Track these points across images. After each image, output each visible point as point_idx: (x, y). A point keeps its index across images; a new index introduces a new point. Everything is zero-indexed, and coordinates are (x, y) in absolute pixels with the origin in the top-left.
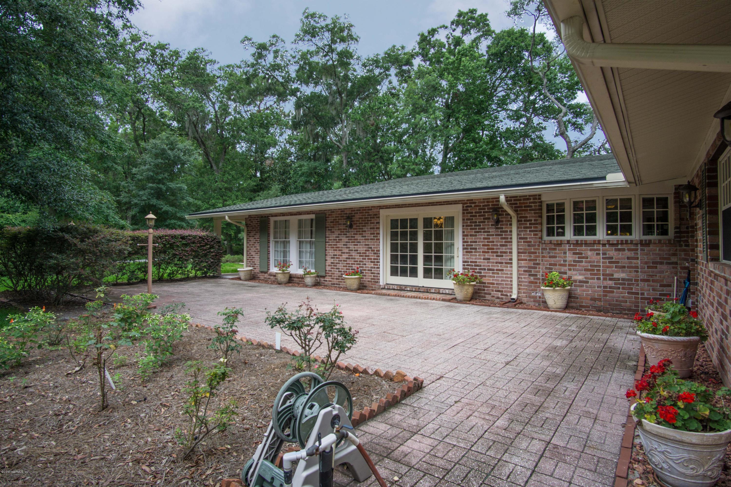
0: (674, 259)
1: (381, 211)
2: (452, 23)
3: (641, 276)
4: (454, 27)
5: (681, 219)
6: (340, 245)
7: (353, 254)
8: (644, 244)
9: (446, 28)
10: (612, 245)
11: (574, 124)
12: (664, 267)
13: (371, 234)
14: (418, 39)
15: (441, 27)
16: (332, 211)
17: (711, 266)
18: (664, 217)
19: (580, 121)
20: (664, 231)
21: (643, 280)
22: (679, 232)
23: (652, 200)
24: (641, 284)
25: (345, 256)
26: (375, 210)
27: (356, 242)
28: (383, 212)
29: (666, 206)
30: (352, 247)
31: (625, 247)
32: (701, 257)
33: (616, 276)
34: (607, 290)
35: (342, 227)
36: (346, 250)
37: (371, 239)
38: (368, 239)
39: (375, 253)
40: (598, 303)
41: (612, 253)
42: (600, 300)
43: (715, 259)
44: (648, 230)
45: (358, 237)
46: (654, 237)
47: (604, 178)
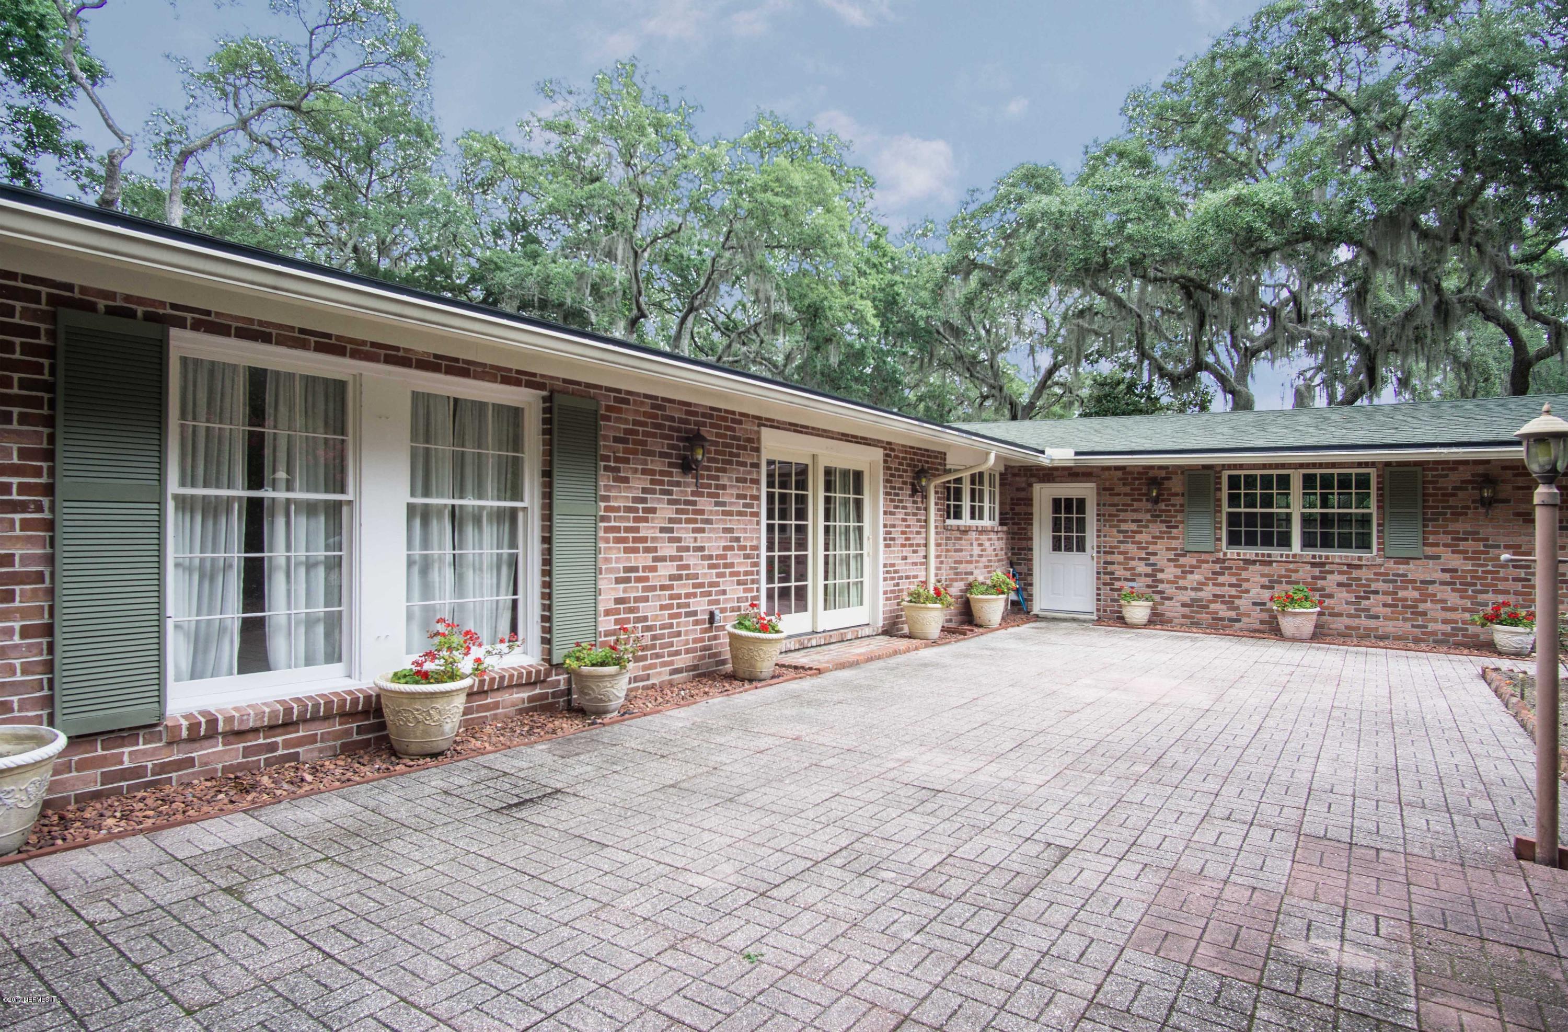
1: (766, 433)
6: (647, 530)
7: (691, 559)
13: (739, 497)
16: (622, 398)
25: (666, 570)
26: (749, 426)
27: (700, 522)
28: (768, 437)
30: (688, 538)
35: (657, 465)
36: (668, 550)
37: (740, 514)
38: (730, 513)
39: (747, 557)
45: (705, 503)
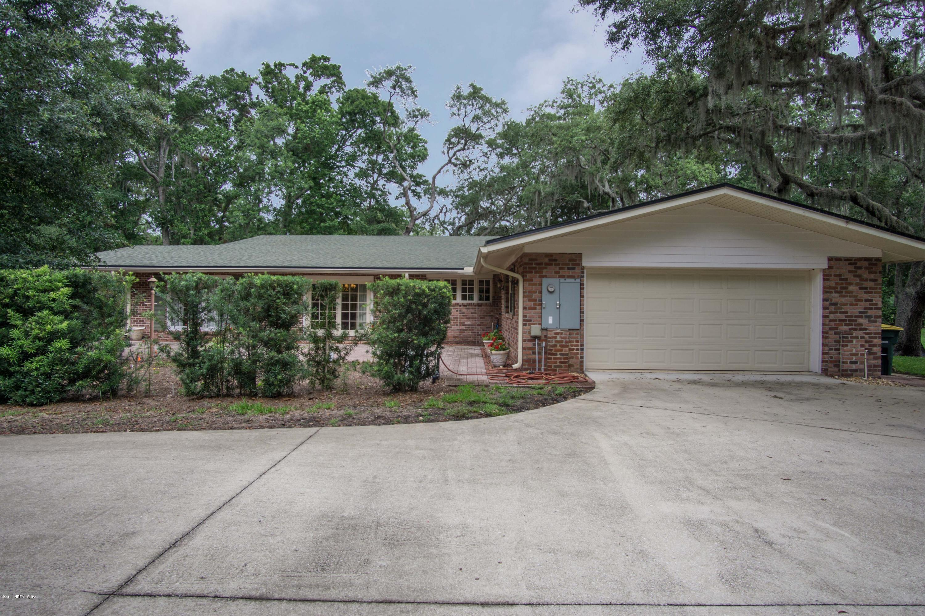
0: (492, 314)
2: (304, 65)
3: (478, 323)
4: (305, 69)
5: (495, 292)
8: (479, 305)
9: (297, 67)
10: (464, 306)
11: (414, 191)
12: (488, 318)
14: (262, 68)
15: (291, 65)
17: (507, 315)
18: (488, 291)
19: (419, 190)
20: (487, 298)
21: (479, 325)
22: (494, 300)
23: (483, 281)
24: (477, 327)
29: (489, 285)
31: (470, 307)
32: (503, 311)
33: (466, 323)
34: (462, 331)
40: (457, 339)
41: (464, 310)
42: (458, 337)
43: (508, 312)
44: (481, 299)
46: (483, 302)
47: (463, 269)
